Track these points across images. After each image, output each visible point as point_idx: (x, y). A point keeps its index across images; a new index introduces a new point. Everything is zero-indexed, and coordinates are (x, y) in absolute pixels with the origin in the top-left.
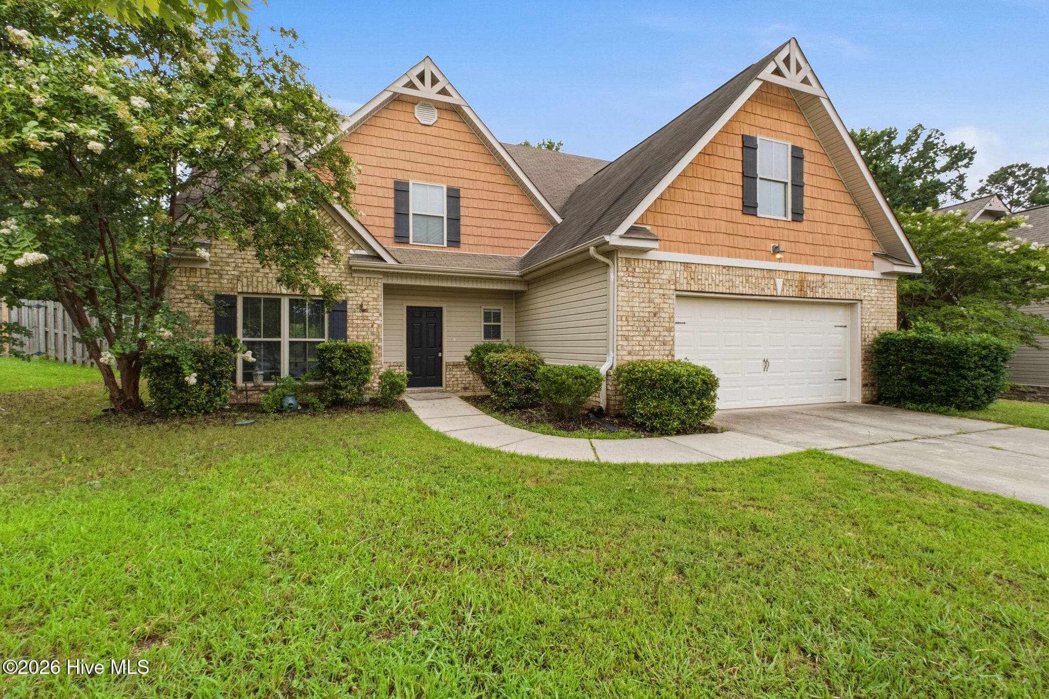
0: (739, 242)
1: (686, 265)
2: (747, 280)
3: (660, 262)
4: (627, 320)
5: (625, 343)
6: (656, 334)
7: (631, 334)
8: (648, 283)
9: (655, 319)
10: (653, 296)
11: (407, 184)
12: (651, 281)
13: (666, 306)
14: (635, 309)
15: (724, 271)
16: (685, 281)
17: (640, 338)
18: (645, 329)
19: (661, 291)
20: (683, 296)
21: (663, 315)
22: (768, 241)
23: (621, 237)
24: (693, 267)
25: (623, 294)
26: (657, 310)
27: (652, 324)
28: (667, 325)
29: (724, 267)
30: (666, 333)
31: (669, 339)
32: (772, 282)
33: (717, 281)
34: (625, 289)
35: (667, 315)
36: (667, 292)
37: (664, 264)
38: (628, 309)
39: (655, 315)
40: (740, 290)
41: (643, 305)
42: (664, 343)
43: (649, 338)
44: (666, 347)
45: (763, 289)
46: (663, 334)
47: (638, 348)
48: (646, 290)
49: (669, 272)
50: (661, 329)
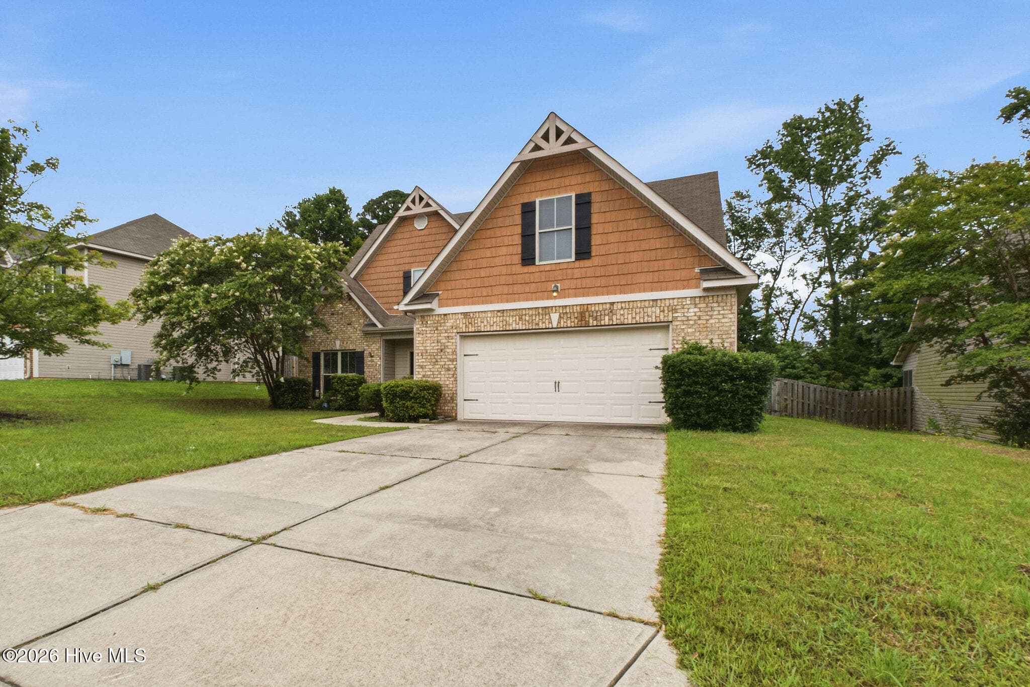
0: (517, 289)
1: (465, 314)
2: (521, 319)
3: (445, 315)
4: (422, 355)
5: (421, 370)
6: (443, 363)
7: (425, 364)
8: (437, 329)
9: (442, 354)
10: (440, 338)
11: (410, 272)
12: (439, 328)
13: (450, 344)
14: (428, 348)
15: (499, 314)
16: (464, 325)
17: (431, 367)
18: (434, 360)
19: (446, 335)
20: (464, 336)
21: (448, 350)
22: (549, 283)
23: (406, 305)
24: (471, 315)
25: (420, 339)
26: (443, 347)
27: (439, 357)
28: (451, 357)
29: (499, 311)
30: (450, 363)
31: (452, 366)
32: (547, 317)
33: (492, 322)
34: (421, 336)
35: (451, 351)
36: (450, 334)
37: (448, 316)
38: (422, 348)
39: (442, 351)
40: (514, 326)
41: (433, 345)
42: (449, 370)
43: (437, 367)
44: (450, 372)
45: (538, 324)
46: (447, 363)
47: (429, 373)
48: (436, 335)
49: (452, 321)
50: (446, 360)
